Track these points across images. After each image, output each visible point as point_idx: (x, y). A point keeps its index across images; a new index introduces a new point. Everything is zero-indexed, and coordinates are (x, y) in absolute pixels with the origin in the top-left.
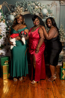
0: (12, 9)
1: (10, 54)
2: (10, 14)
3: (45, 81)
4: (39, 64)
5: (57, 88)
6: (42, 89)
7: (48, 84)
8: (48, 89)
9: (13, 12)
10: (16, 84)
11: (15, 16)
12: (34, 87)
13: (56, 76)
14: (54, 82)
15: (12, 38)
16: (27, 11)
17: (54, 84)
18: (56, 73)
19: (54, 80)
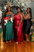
0: (5, 3)
1: (4, 28)
2: (4, 6)
3: (23, 43)
4: (20, 33)
5: (29, 46)
6: (21, 47)
7: (24, 44)
8: (24, 46)
9: (6, 5)
10: (8, 44)
11: (7, 7)
12: (17, 46)
13: (29, 39)
14: (28, 43)
15: (5, 19)
16: (13, 4)
17: (27, 44)
18: (29, 38)
19: (28, 42)
